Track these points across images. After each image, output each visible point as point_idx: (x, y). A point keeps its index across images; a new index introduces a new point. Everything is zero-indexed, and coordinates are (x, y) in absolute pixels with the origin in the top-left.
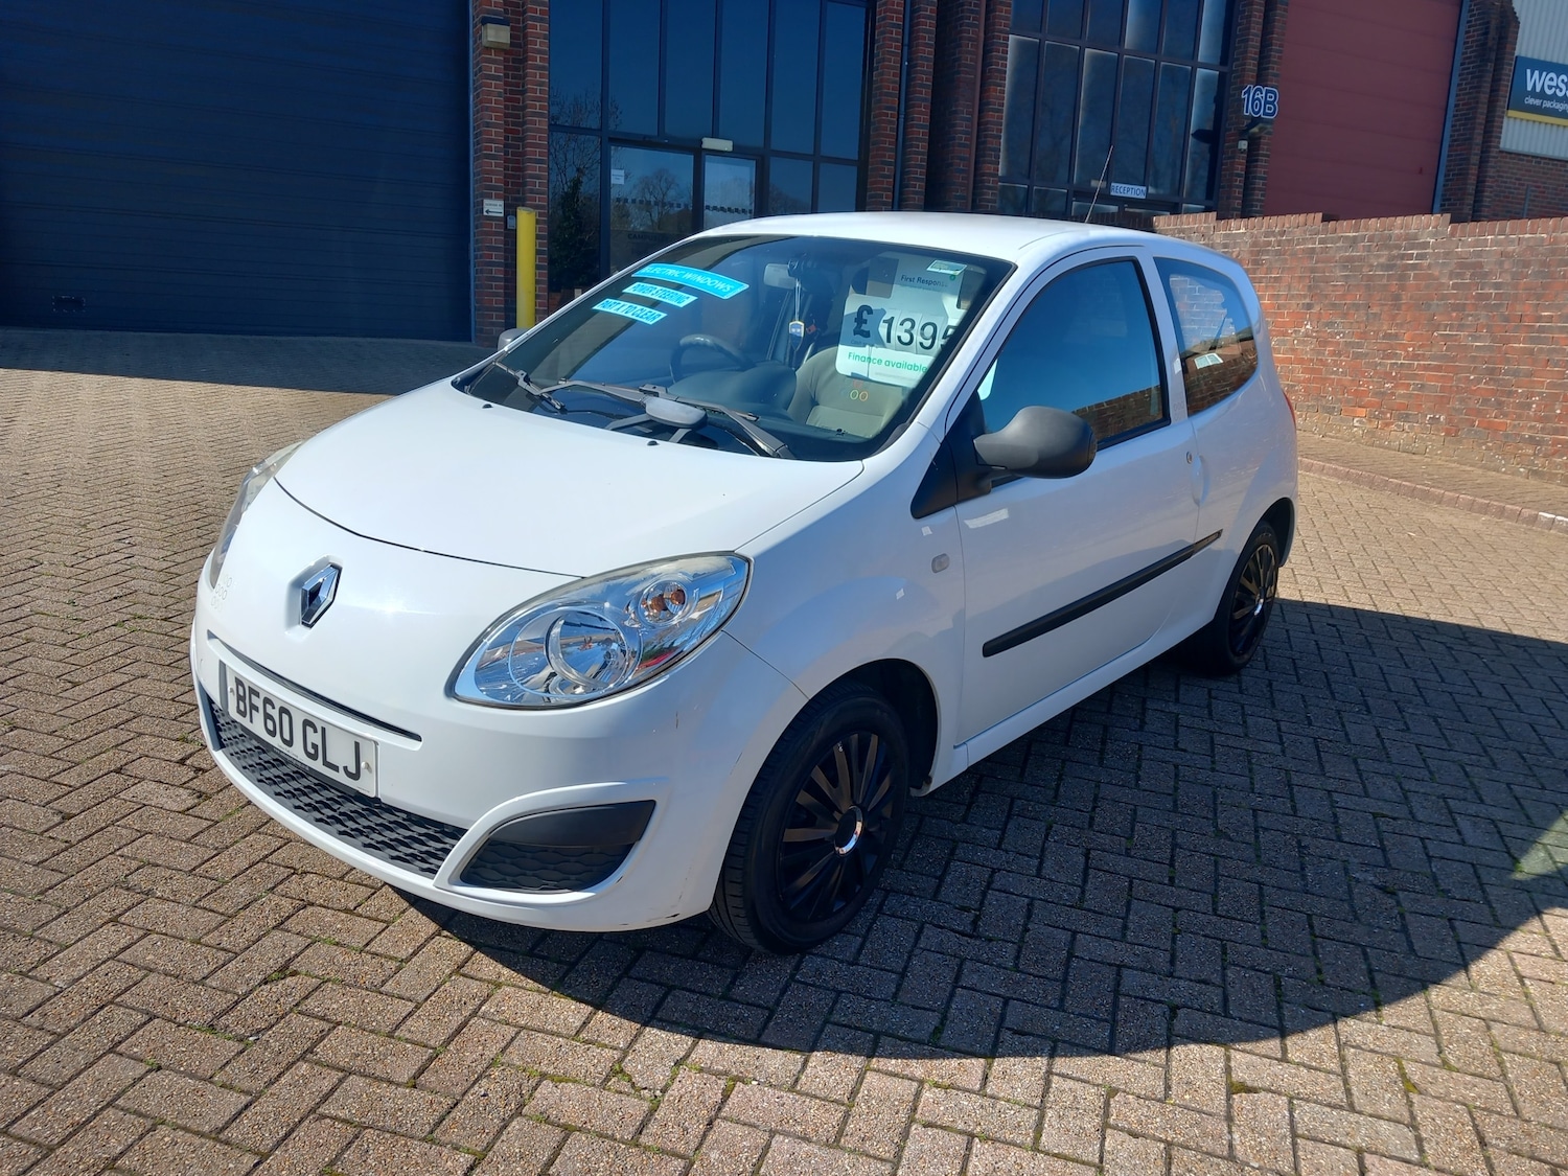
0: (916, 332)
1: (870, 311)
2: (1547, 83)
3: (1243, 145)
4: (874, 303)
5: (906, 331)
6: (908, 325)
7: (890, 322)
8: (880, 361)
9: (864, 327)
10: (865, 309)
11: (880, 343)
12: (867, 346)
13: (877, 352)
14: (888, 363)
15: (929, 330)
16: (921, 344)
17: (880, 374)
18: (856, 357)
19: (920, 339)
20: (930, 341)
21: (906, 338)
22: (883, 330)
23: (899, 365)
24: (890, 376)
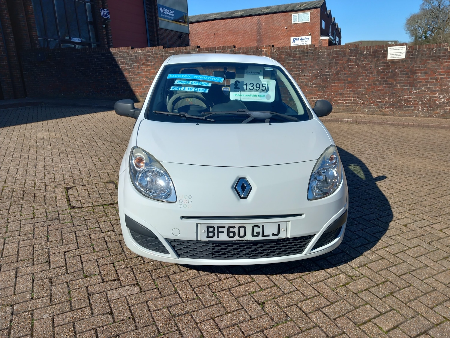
0: (254, 86)
1: (238, 82)
2: (164, 11)
3: (104, 26)
4: (240, 80)
5: (252, 86)
6: (252, 85)
7: (246, 84)
8: (243, 95)
9: (237, 86)
10: (236, 82)
11: (243, 90)
12: (239, 92)
13: (242, 93)
14: (246, 96)
15: (258, 86)
16: (256, 89)
17: (244, 99)
18: (236, 95)
19: (256, 88)
20: (259, 88)
21: (252, 88)
22: (245, 87)
23: (249, 96)
24: (247, 99)
